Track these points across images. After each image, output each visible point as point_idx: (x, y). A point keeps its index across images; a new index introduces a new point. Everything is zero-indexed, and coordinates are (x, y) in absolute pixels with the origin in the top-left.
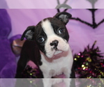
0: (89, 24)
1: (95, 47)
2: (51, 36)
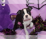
0: (37, 8)
1: (40, 16)
2: (26, 14)
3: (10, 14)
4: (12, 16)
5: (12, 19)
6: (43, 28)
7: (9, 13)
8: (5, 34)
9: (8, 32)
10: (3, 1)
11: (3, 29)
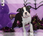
3: (9, 14)
4: (11, 15)
5: (11, 18)
6: (39, 27)
7: (8, 12)
8: (4, 32)
9: (7, 30)
10: (2, 1)
11: (2, 27)
